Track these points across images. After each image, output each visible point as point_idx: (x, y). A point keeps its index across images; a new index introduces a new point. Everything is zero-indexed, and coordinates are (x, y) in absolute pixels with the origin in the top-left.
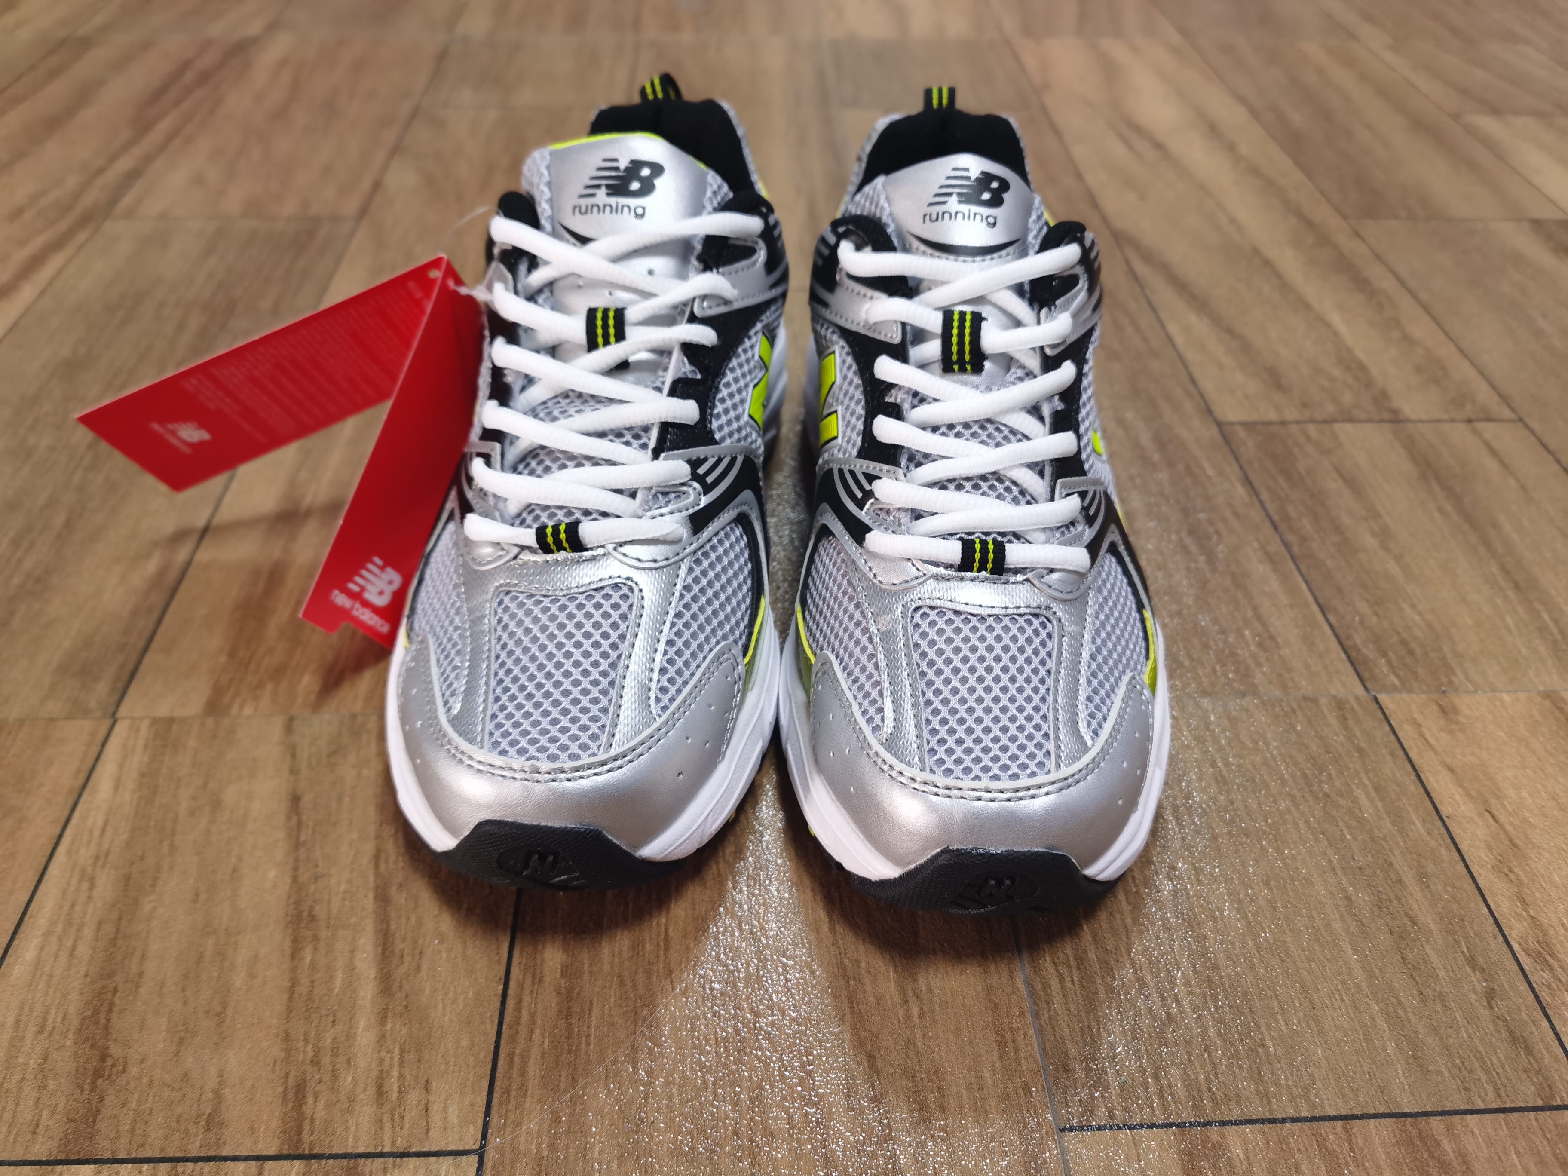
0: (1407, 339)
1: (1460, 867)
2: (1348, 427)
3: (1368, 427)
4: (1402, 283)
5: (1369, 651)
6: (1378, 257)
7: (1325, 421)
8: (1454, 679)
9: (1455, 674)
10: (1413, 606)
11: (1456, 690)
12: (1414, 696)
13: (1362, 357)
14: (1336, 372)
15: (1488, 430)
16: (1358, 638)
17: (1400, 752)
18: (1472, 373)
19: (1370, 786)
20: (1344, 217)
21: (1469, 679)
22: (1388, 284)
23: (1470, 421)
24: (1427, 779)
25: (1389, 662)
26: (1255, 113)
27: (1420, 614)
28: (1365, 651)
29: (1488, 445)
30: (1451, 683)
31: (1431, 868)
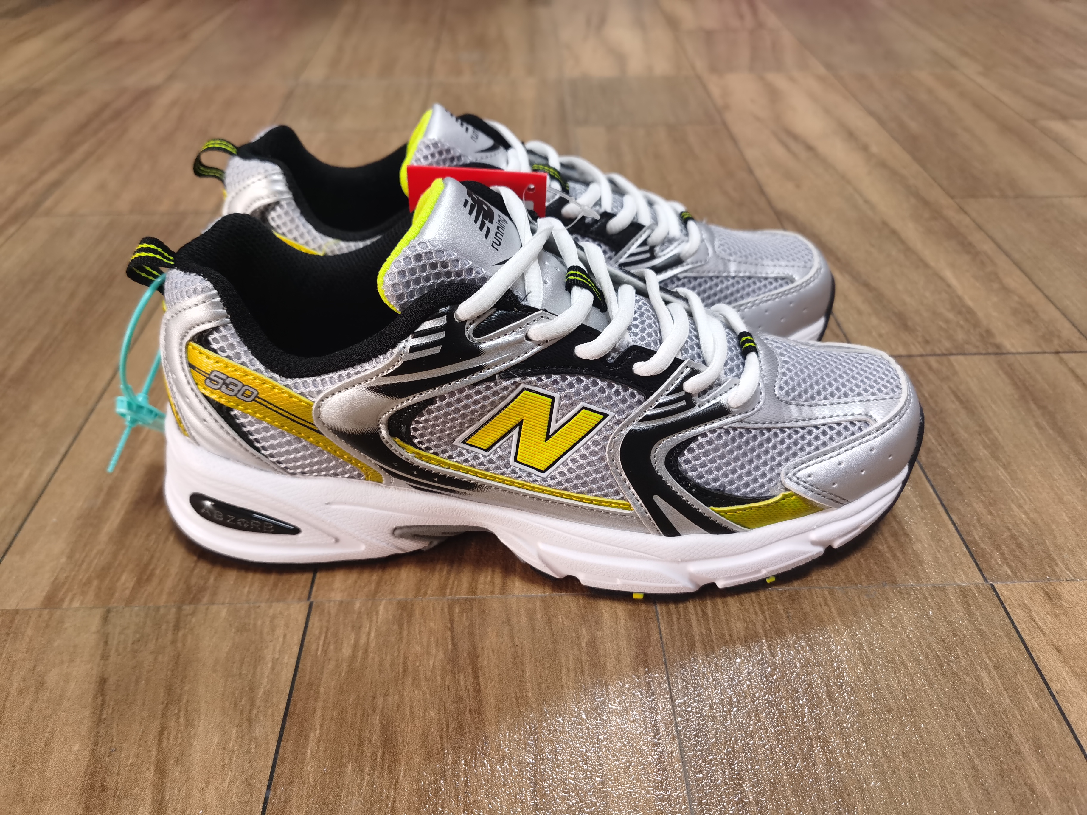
0: (1005, 289)
1: (1070, 738)
2: (961, 358)
3: (976, 358)
4: (999, 246)
5: (986, 546)
6: (980, 227)
7: (944, 355)
8: (1057, 569)
9: (1057, 565)
10: (1020, 506)
11: (1058, 579)
12: (1024, 584)
13: (970, 303)
14: (950, 316)
15: (1072, 359)
16: (977, 534)
17: (1015, 635)
18: (1057, 314)
19: (990, 664)
20: (952, 197)
21: (1068, 569)
22: (987, 247)
23: (1057, 353)
24: (1038, 657)
25: (1002, 554)
26: (882, 122)
27: (1026, 513)
28: (982, 545)
29: (1072, 371)
30: (1054, 572)
31: (1044, 740)
